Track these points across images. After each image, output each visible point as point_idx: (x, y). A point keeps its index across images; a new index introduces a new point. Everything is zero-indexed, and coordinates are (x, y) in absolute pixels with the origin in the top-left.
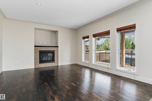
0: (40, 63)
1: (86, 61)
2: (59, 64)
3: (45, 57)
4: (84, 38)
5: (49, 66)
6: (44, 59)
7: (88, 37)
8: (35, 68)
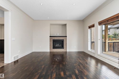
0: (53, 48)
1: (92, 50)
2: (68, 51)
3: (57, 44)
4: (90, 27)
5: (60, 51)
6: (56, 46)
7: (93, 26)
8: (50, 52)
